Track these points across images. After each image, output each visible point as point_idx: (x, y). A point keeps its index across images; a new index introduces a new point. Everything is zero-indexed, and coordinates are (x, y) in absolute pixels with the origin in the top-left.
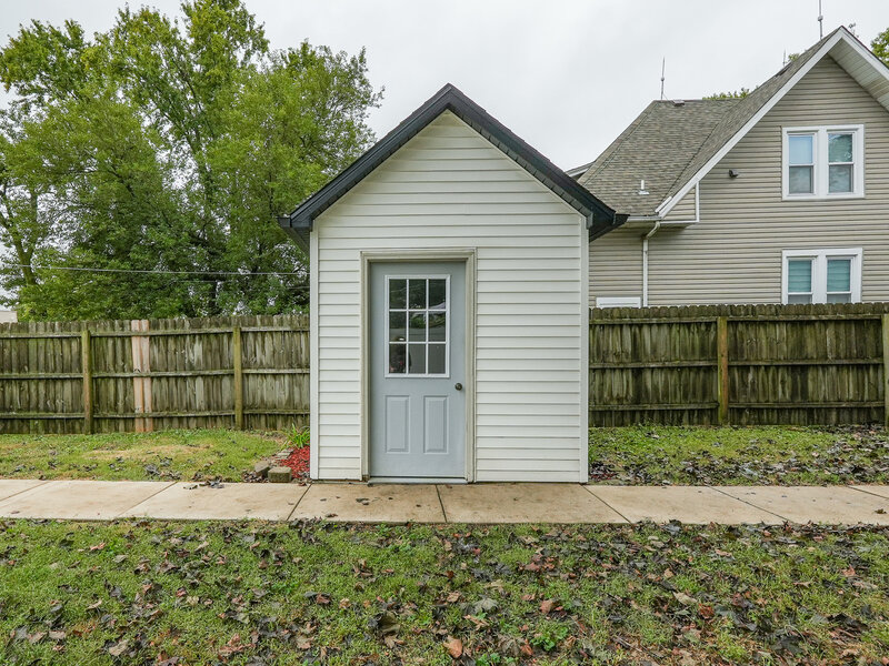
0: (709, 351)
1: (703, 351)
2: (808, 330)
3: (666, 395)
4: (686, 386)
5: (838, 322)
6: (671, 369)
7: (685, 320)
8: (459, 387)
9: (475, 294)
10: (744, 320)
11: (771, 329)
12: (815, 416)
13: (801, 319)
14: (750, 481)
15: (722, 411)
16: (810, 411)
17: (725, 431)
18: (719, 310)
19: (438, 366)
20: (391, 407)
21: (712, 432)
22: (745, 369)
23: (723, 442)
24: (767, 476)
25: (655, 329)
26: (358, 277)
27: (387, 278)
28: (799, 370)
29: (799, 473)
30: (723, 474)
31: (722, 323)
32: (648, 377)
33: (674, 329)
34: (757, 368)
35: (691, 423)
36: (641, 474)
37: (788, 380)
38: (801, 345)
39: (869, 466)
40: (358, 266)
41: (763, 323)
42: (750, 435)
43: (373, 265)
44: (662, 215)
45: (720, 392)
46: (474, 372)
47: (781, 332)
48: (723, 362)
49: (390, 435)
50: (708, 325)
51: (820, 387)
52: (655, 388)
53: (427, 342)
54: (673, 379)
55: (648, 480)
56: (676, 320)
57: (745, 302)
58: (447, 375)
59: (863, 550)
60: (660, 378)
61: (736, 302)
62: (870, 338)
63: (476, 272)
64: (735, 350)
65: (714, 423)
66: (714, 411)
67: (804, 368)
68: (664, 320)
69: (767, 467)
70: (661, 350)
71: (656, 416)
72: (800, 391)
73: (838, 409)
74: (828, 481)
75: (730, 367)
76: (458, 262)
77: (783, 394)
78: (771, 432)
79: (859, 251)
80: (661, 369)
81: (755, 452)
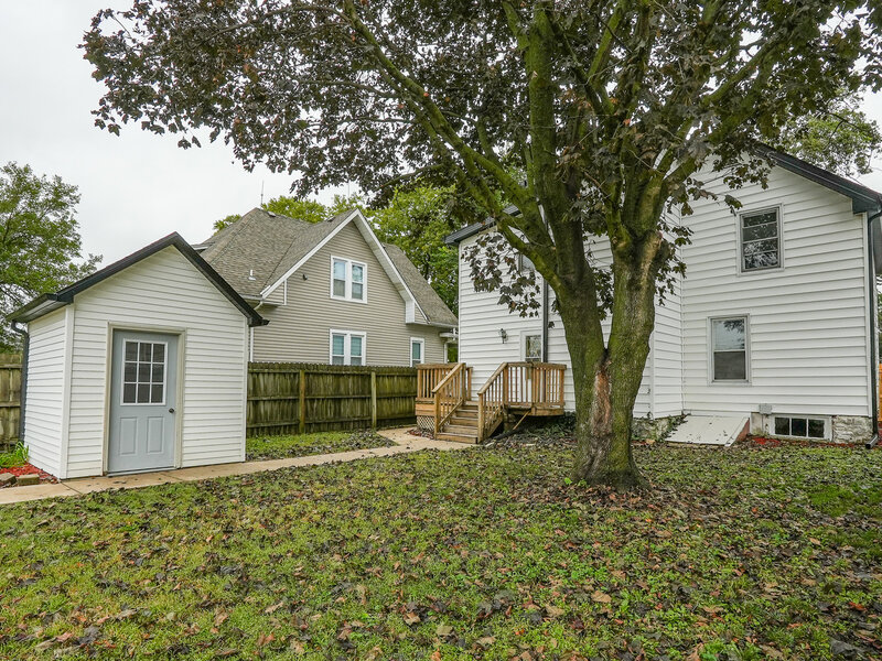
0: (295, 390)
1: (292, 390)
2: (341, 379)
3: (271, 417)
4: (283, 411)
5: (354, 375)
6: (275, 401)
7: (283, 371)
8: (172, 411)
9: (185, 355)
10: (312, 372)
11: (325, 377)
12: (344, 426)
13: (338, 372)
14: (318, 453)
15: (302, 424)
16: (342, 423)
17: (303, 436)
18: (300, 366)
19: (157, 398)
20: (124, 426)
21: (297, 437)
22: (312, 400)
23: (304, 440)
24: (325, 450)
25: (266, 376)
26: (105, 339)
27: (124, 341)
28: (337, 401)
29: (337, 448)
30: (308, 452)
31: (302, 374)
32: (262, 406)
33: (277, 376)
34: (318, 399)
35: (285, 433)
36: (268, 456)
37: (333, 406)
38: (338, 387)
39: (362, 443)
40: (106, 331)
41: (322, 374)
42: (315, 437)
43: (117, 332)
44: (264, 297)
45: (300, 414)
46: (183, 401)
47: (329, 380)
48: (302, 397)
49: (123, 444)
50: (295, 374)
51: (347, 409)
52: (266, 413)
53: (151, 383)
54: (276, 407)
55: (273, 458)
56: (278, 371)
57: (313, 362)
58: (164, 403)
59: (355, 464)
60: (268, 407)
61: (309, 362)
62: (366, 383)
63: (185, 342)
64: (308, 389)
65: (297, 433)
66: (297, 425)
67: (340, 399)
68: (271, 371)
69: (325, 448)
70: (270, 389)
71: (266, 430)
72: (337, 413)
73: (354, 421)
74: (347, 450)
75: (305, 400)
76: (174, 336)
77: (330, 414)
78: (324, 435)
79: (364, 333)
80: (269, 401)
81: (319, 443)
